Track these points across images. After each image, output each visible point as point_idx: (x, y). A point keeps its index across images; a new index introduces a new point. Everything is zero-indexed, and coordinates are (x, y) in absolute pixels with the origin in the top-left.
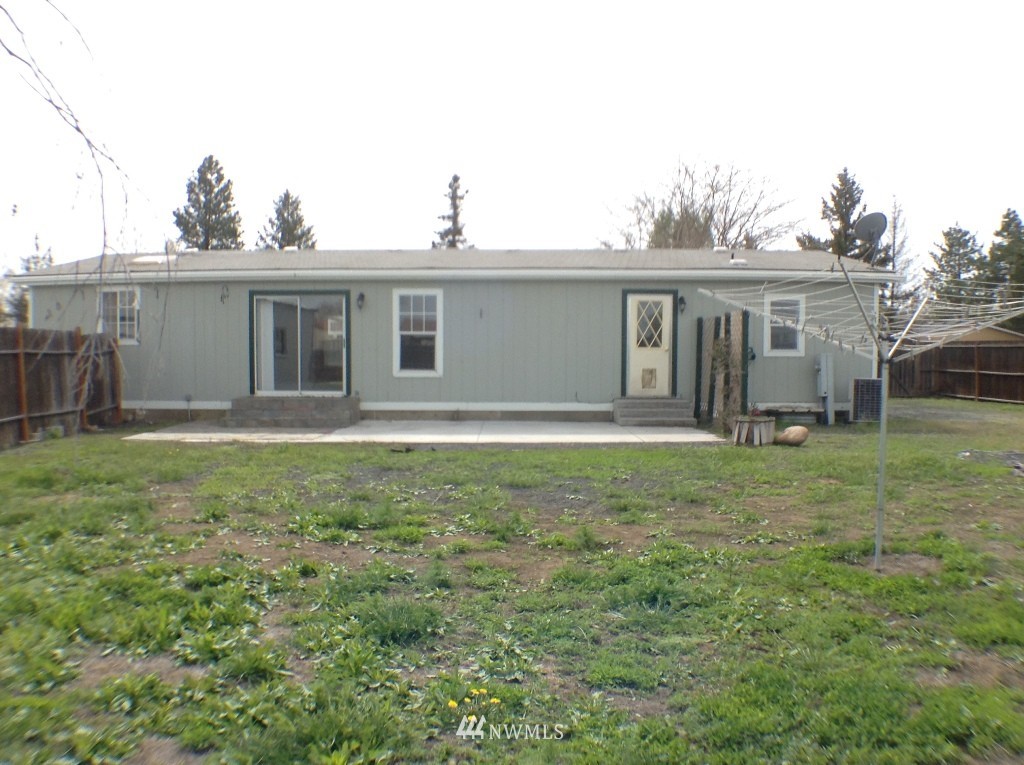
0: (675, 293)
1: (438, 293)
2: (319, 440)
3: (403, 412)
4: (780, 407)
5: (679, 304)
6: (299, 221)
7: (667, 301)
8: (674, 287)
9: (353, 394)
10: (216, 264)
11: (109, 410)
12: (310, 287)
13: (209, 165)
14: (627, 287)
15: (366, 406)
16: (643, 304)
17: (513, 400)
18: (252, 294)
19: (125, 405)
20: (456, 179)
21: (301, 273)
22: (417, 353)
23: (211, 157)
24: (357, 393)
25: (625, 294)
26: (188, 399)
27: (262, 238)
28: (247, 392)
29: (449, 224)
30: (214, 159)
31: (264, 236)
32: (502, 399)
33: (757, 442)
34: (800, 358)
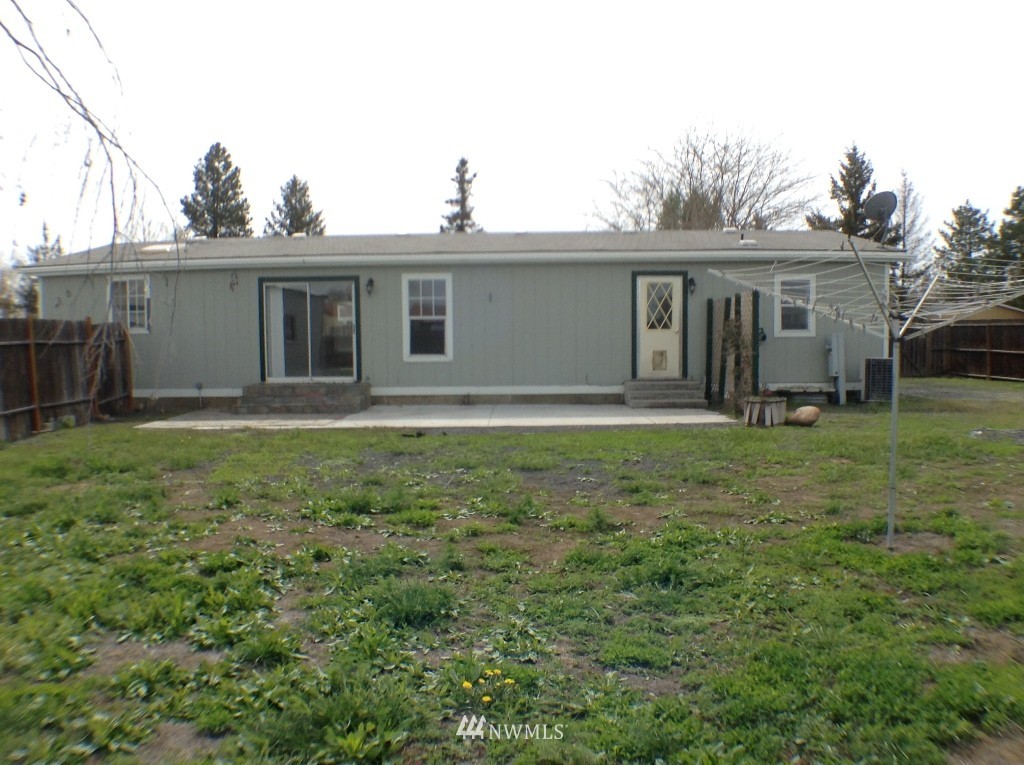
0: (684, 274)
1: (448, 278)
2: (330, 426)
3: (414, 397)
4: (792, 388)
5: (688, 285)
6: (308, 207)
7: (677, 283)
8: (683, 268)
9: (363, 380)
10: (224, 252)
11: (120, 399)
12: (320, 274)
13: (217, 153)
14: (637, 269)
15: (376, 391)
16: (653, 286)
17: (523, 383)
18: (261, 281)
19: (136, 393)
20: (463, 163)
21: (308, 259)
22: (427, 338)
23: (218, 145)
24: (368, 378)
25: (635, 275)
26: (199, 387)
27: (270, 225)
28: (257, 379)
29: (457, 209)
30: (221, 147)
31: (272, 222)
32: (513, 383)
33: (768, 423)
34: (811, 338)
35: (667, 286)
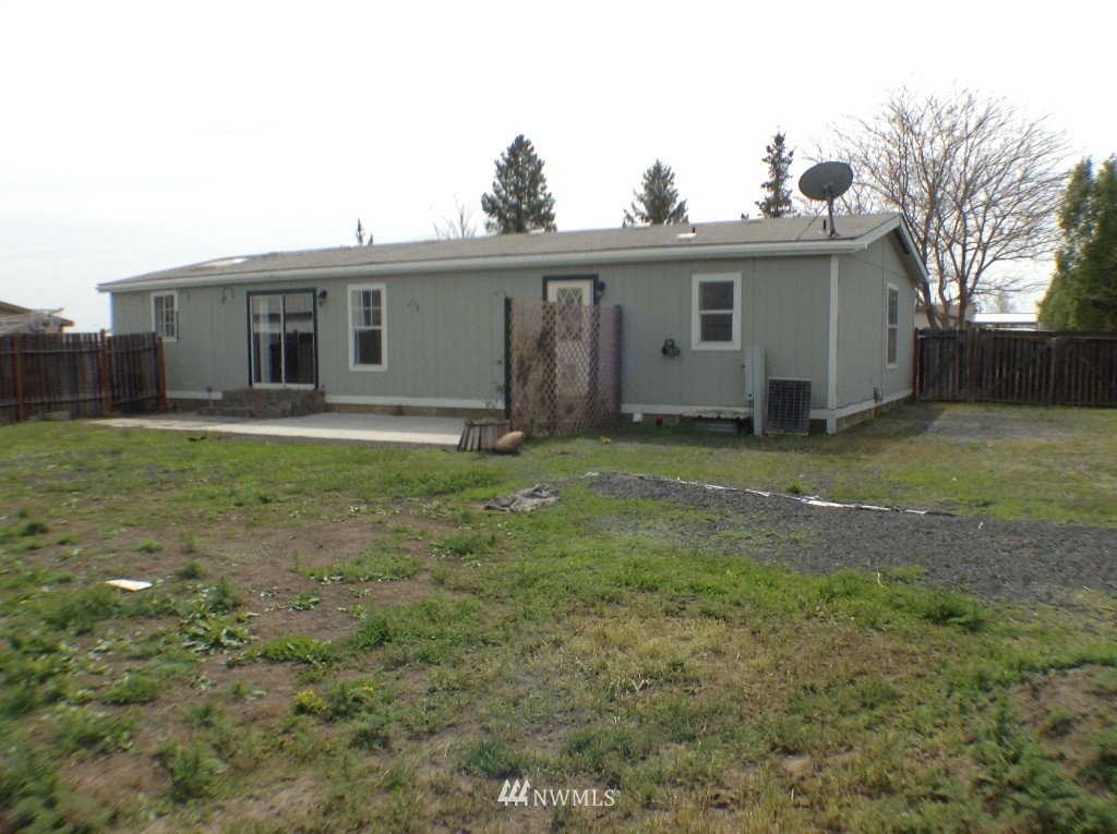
0: (595, 278)
1: (382, 287)
3: (357, 405)
4: (705, 412)
5: (599, 287)
6: (672, 196)
7: (586, 287)
9: (320, 388)
11: (152, 398)
13: (520, 147)
14: (547, 273)
15: (331, 399)
16: (562, 292)
17: (446, 395)
18: (249, 294)
19: (170, 394)
22: (369, 348)
23: (521, 137)
24: (323, 387)
25: (546, 280)
26: (209, 390)
28: (247, 385)
30: (525, 139)
32: (437, 395)
34: (736, 352)
35: (577, 291)
